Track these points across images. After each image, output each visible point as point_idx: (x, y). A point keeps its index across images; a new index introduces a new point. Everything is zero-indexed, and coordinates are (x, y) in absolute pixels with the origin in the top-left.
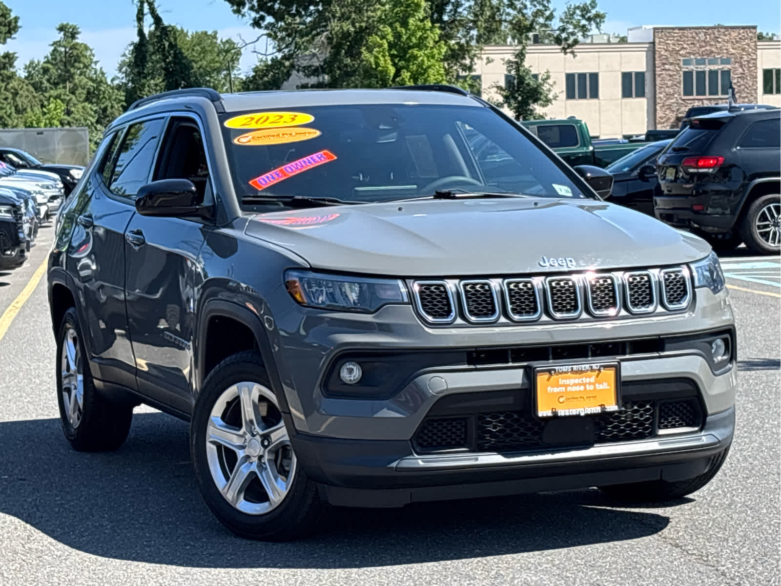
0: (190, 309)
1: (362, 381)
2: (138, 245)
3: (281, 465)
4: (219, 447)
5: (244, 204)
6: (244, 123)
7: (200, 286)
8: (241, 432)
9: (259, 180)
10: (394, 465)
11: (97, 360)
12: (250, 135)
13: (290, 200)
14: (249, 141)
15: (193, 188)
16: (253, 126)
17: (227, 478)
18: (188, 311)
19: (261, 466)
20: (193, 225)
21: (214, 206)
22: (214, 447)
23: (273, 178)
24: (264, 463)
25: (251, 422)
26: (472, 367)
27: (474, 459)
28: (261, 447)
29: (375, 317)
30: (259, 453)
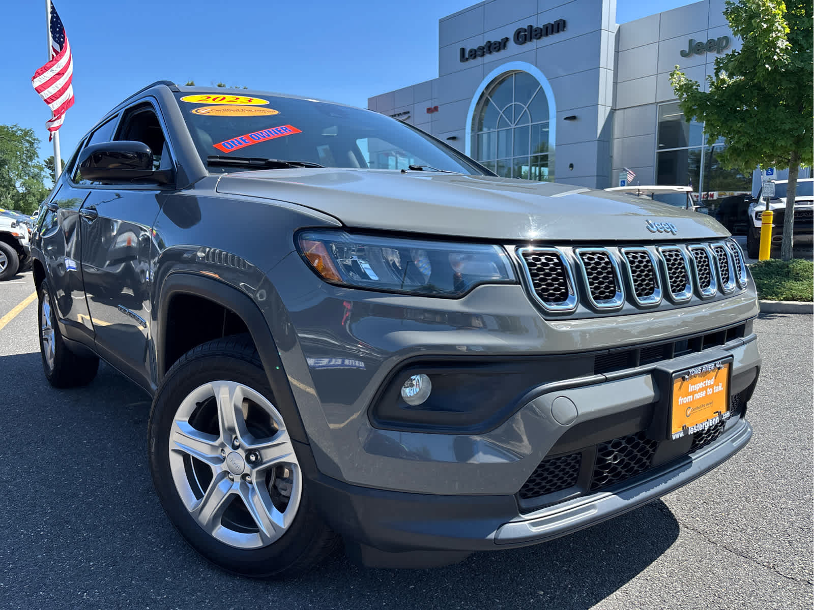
0: (145, 278)
1: (430, 404)
2: (92, 220)
3: (275, 487)
4: (186, 457)
5: (210, 165)
6: (200, 99)
7: (156, 259)
8: (217, 443)
9: (224, 144)
10: (492, 536)
11: (64, 322)
12: (209, 109)
13: (263, 162)
14: (209, 112)
15: (148, 150)
16: (210, 101)
17: (199, 496)
18: (143, 281)
19: (245, 485)
20: (148, 194)
21: (173, 170)
22: (180, 459)
23: (239, 143)
24: (251, 483)
25: (232, 430)
26: (600, 377)
27: (593, 507)
28: (246, 463)
29: (465, 304)
30: (243, 470)
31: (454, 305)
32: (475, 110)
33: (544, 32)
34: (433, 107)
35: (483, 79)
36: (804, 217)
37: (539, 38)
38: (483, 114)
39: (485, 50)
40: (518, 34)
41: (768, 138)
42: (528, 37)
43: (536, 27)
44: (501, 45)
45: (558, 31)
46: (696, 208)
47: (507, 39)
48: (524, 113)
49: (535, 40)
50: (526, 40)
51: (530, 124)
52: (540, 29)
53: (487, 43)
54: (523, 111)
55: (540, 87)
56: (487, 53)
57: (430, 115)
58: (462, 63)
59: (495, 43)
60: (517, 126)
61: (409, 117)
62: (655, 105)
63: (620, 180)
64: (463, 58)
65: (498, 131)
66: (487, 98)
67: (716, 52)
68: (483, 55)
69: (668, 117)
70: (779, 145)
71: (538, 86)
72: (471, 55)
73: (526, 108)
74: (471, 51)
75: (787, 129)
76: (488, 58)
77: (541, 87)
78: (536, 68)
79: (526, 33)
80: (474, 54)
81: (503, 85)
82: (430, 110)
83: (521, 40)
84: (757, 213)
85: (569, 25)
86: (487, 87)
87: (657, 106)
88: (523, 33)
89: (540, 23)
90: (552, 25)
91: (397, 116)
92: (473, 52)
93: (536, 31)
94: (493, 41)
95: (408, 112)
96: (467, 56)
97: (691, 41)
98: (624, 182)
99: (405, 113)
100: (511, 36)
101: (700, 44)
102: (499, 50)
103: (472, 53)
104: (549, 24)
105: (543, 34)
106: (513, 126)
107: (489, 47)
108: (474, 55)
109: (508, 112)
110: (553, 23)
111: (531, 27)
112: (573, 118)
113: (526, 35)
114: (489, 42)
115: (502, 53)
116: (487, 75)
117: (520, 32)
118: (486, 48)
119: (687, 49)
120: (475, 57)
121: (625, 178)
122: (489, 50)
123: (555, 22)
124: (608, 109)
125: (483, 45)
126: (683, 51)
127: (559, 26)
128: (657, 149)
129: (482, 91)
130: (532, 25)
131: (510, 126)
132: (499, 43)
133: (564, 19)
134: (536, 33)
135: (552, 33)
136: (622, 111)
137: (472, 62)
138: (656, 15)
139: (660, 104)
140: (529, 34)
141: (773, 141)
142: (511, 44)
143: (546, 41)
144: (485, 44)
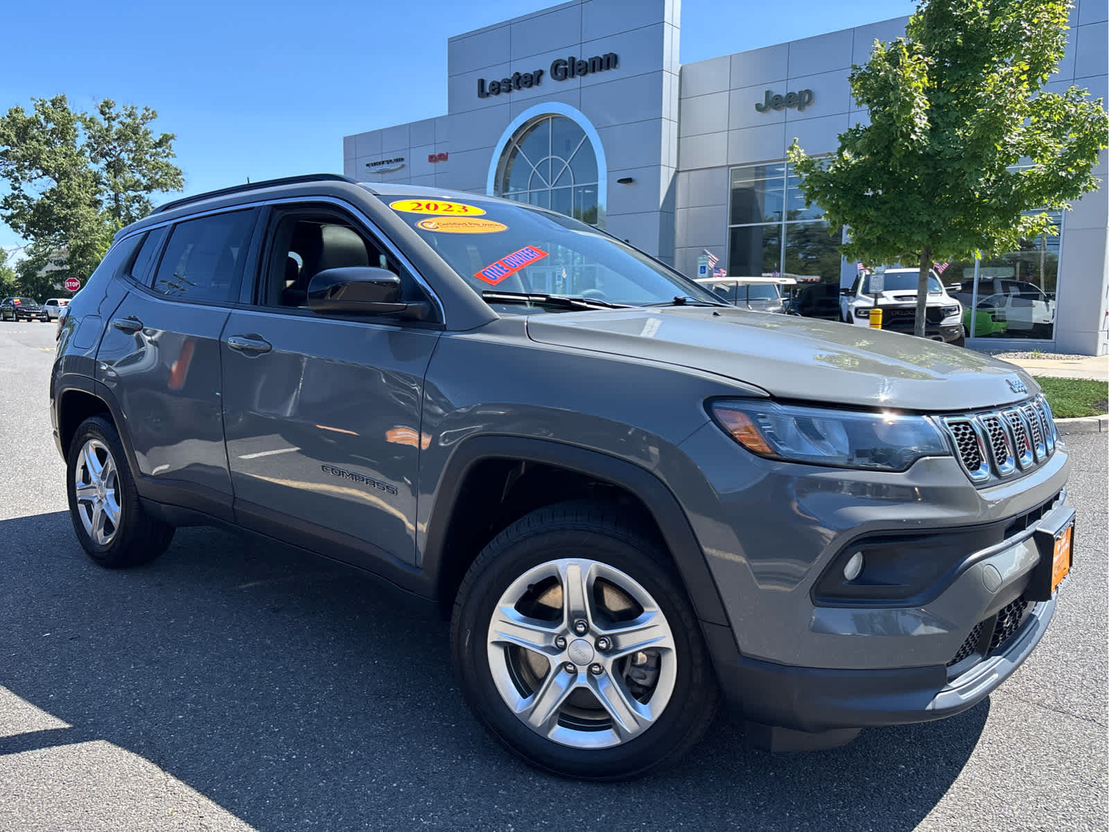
2: (256, 353)
4: (508, 648)
5: (493, 303)
6: (413, 208)
8: (556, 630)
9: (484, 273)
10: (930, 707)
14: (437, 227)
15: (396, 279)
22: (501, 653)
23: (499, 272)
26: (1008, 542)
27: (993, 672)
28: (595, 651)
29: (910, 477)
30: (591, 659)
31: (899, 478)
32: (499, 163)
33: (590, 67)
34: (437, 155)
35: (510, 122)
36: (909, 315)
37: (584, 74)
38: (509, 168)
39: (512, 84)
40: (555, 67)
41: (903, 230)
42: (569, 72)
43: (579, 59)
44: (533, 80)
45: (608, 68)
46: (784, 301)
47: (541, 72)
48: (564, 171)
49: (578, 77)
50: (566, 75)
51: (573, 186)
52: (585, 65)
53: (514, 75)
54: (564, 168)
55: (585, 137)
56: (515, 88)
57: (433, 164)
58: (480, 99)
59: (526, 76)
60: (555, 188)
61: (403, 166)
62: (726, 169)
63: (700, 266)
64: (482, 93)
65: (530, 193)
66: (515, 147)
67: (797, 108)
68: (509, 90)
69: (740, 183)
70: (915, 240)
71: (584, 135)
72: (493, 90)
73: (567, 164)
74: (493, 84)
75: (924, 221)
76: (516, 94)
77: (587, 137)
78: (580, 113)
79: (567, 67)
80: (497, 88)
81: (536, 131)
82: (432, 159)
83: (560, 74)
84: (857, 309)
85: (621, 61)
86: (515, 135)
87: (728, 170)
88: (562, 67)
89: (585, 55)
90: (601, 60)
91: (385, 163)
92: (496, 86)
93: (580, 65)
94: (522, 73)
95: (402, 159)
96: (487, 90)
97: (768, 93)
98: (704, 267)
99: (397, 160)
100: (547, 69)
101: (778, 97)
102: (530, 86)
103: (493, 88)
104: (596, 57)
105: (588, 69)
106: (550, 187)
107: (518, 80)
108: (496, 90)
109: (542, 168)
110: (602, 57)
111: (573, 59)
112: (628, 181)
113: (566, 69)
114: (517, 74)
115: (535, 91)
116: (514, 118)
117: (558, 65)
118: (512, 81)
119: (763, 103)
120: (498, 93)
121: (706, 263)
122: (518, 84)
123: (604, 56)
124: (673, 171)
125: (509, 78)
126: (759, 104)
127: (609, 62)
128: (730, 224)
129: (508, 139)
130: (574, 56)
131: (547, 187)
132: (532, 76)
133: (615, 53)
134: (579, 67)
135: (601, 69)
136: (686, 173)
137: (494, 99)
138: (726, 57)
139: (733, 168)
140: (571, 68)
141: (908, 235)
142: (547, 78)
143: (592, 78)
144: (512, 76)
